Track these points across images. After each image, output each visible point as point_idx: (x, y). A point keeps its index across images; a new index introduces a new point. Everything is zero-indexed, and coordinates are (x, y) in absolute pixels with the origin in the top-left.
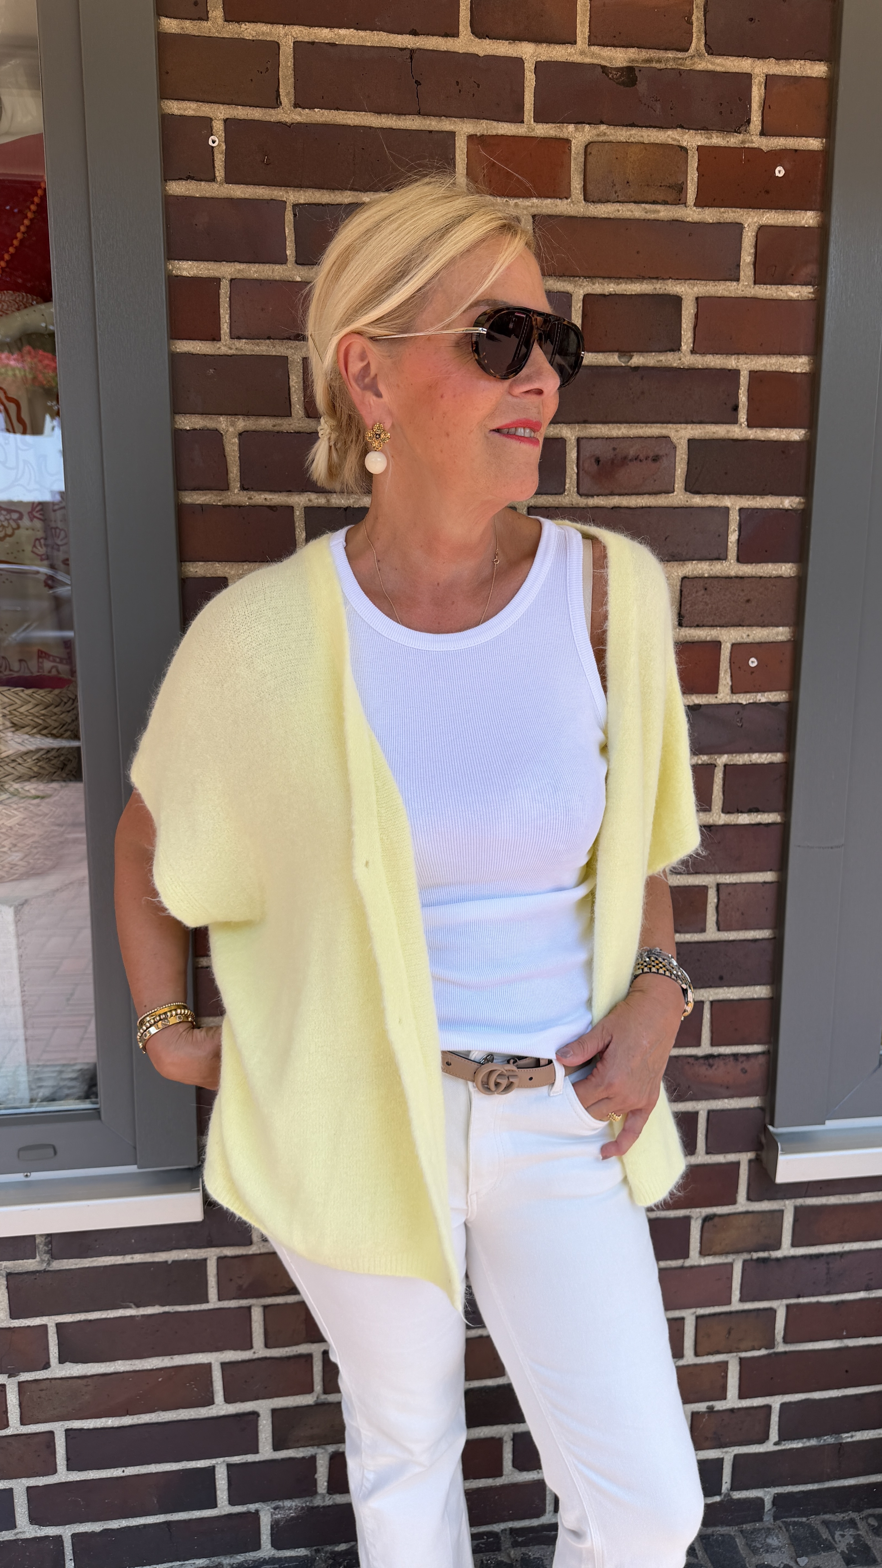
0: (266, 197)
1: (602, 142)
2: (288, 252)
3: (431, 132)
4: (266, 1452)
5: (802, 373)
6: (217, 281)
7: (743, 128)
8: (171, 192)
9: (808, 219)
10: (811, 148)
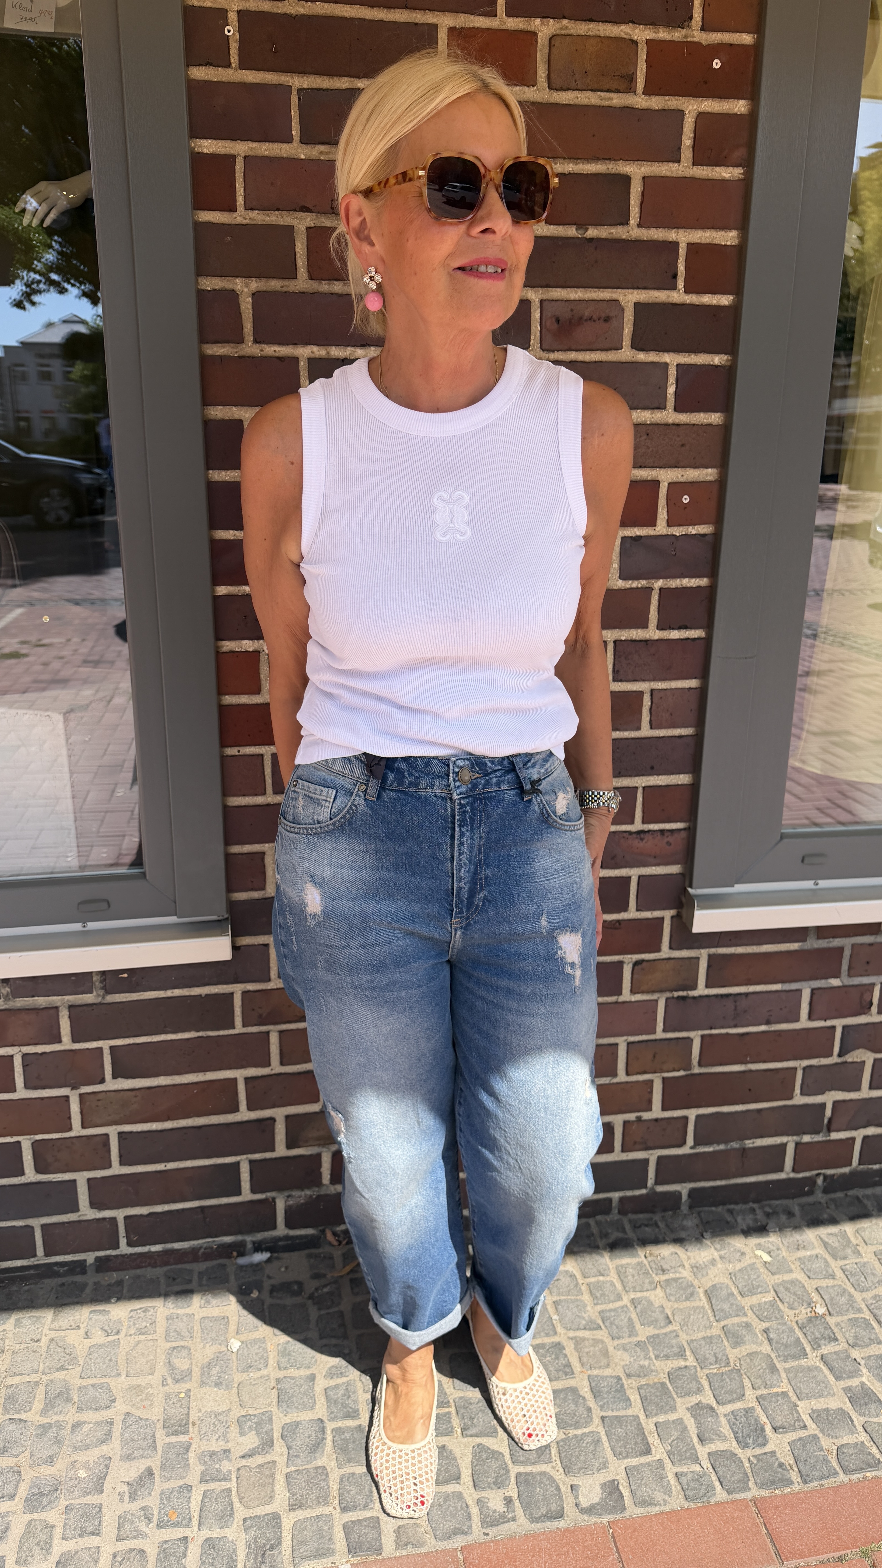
0: (274, 82)
1: (564, 35)
2: (294, 133)
3: (416, 24)
4: (281, 1150)
5: (731, 246)
6: (233, 157)
7: (686, 23)
8: (192, 77)
9: (740, 106)
10: (743, 42)
